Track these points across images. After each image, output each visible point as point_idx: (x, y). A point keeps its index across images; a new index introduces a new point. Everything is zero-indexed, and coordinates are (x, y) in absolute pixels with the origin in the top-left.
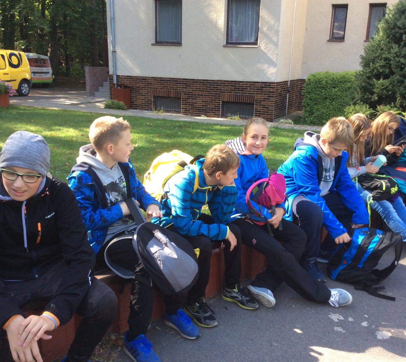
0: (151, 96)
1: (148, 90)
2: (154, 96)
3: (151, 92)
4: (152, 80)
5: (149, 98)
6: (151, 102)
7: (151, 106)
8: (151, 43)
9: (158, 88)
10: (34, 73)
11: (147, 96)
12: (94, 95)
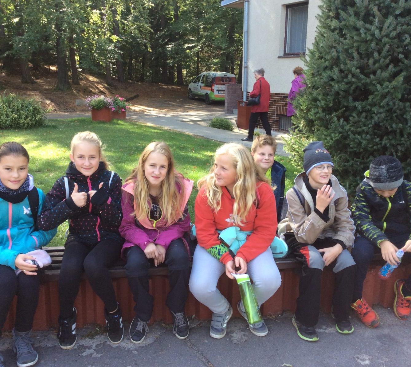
0: (274, 114)
1: (272, 107)
2: (278, 114)
3: (274, 110)
4: (276, 96)
5: (272, 116)
6: (274, 121)
7: (274, 125)
8: (278, 55)
9: (281, 106)
10: (219, 91)
11: (271, 114)
12: (233, 112)
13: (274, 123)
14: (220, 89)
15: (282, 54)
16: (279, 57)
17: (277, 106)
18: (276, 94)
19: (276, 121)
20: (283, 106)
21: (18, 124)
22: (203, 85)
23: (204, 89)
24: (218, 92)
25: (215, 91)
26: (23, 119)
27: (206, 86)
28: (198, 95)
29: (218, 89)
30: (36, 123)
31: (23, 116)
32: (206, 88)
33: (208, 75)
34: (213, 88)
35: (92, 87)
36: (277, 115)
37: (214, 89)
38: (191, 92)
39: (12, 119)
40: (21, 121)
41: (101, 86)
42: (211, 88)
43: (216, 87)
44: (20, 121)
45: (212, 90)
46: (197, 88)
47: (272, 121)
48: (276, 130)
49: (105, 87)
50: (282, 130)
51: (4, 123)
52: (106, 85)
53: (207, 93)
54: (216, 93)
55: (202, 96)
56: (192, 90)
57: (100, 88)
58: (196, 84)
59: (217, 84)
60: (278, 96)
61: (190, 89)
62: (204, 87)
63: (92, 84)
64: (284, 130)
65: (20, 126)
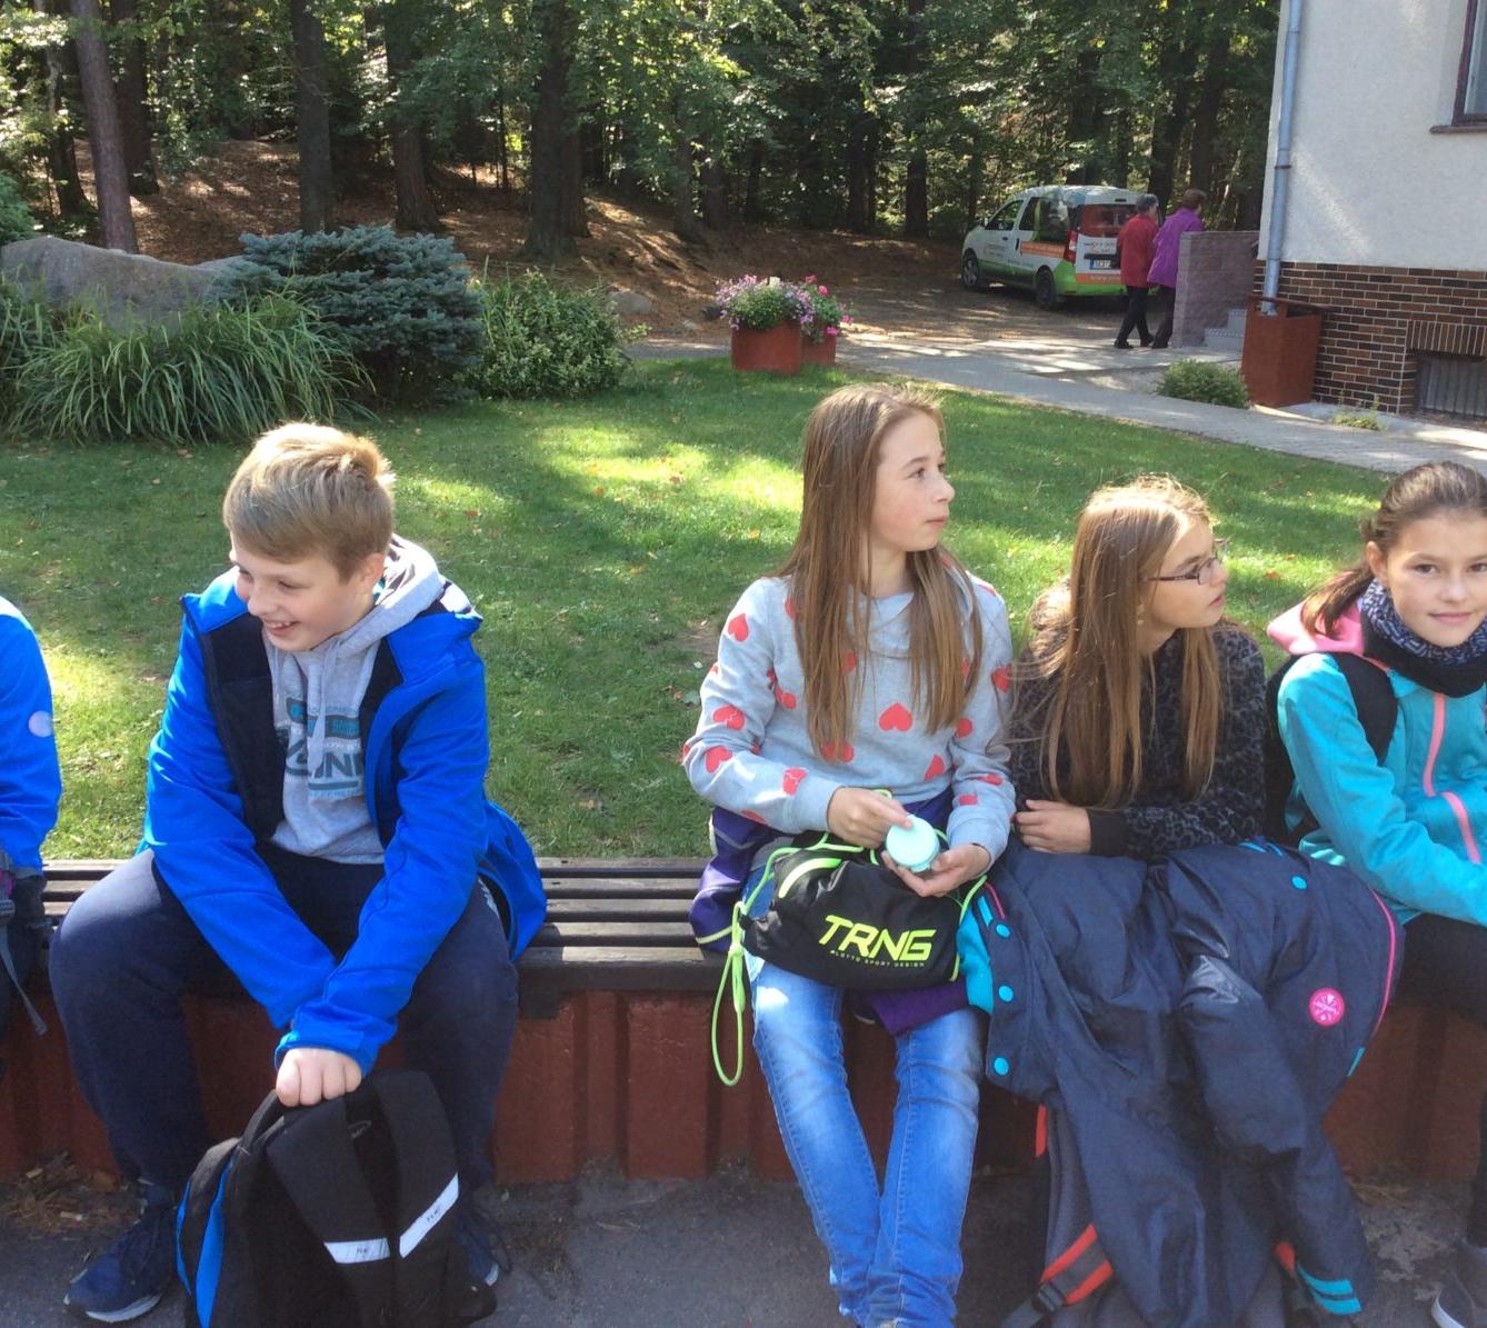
0: (1400, 350)
1: (1393, 323)
2: (1414, 350)
3: (1403, 333)
4: (1413, 281)
5: (1390, 357)
6: (1397, 375)
7: (1395, 393)
8: (1434, 123)
9: (1432, 317)
10: (1092, 257)
11: (1386, 348)
12: (1203, 339)
13: (1397, 384)
14: (1099, 250)
15: (1447, 118)
16: (1436, 131)
17: (1416, 316)
18: (1414, 271)
19: (1406, 376)
20: (1441, 318)
21: (554, 379)
22: (1028, 235)
23: (1034, 251)
24: (1088, 261)
25: (1079, 257)
26: (567, 363)
27: (1043, 239)
28: (1003, 275)
29: (1089, 250)
30: (603, 380)
31: (570, 353)
32: (1043, 247)
33: (1051, 196)
34: (1072, 248)
35: (632, 246)
36: (1414, 353)
37: (1074, 253)
38: (975, 261)
39: (535, 361)
40: (562, 368)
41: (657, 239)
42: (1061, 250)
43: (1082, 244)
44: (557, 369)
45: (1069, 256)
46: (1002, 248)
47: (1389, 374)
48: (1402, 411)
49: (670, 245)
50: (1426, 410)
51: (507, 377)
52: (672, 236)
53: (1044, 268)
54: (1082, 266)
55: (1026, 277)
56: (980, 256)
57: (659, 249)
58: (1000, 234)
59: (1088, 234)
60: (1421, 281)
61: (970, 251)
62: (1031, 246)
63: (626, 232)
64: (1435, 411)
65: (558, 389)
